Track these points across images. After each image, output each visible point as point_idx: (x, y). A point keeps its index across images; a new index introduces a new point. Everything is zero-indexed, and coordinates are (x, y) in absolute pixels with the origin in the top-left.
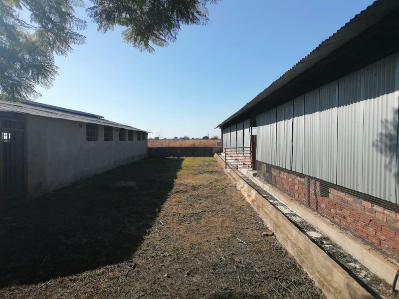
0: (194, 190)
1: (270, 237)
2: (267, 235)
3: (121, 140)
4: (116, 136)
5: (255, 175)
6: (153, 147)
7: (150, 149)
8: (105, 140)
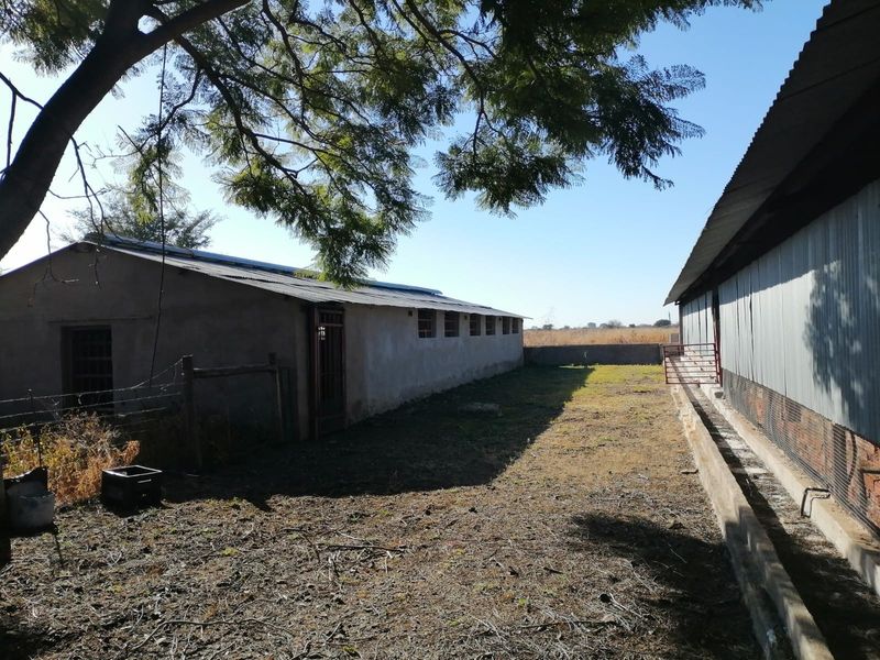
0: (597, 418)
1: (690, 476)
2: (687, 473)
3: (472, 334)
4: (464, 327)
5: (719, 395)
6: (533, 345)
7: (528, 351)
8: (447, 335)
